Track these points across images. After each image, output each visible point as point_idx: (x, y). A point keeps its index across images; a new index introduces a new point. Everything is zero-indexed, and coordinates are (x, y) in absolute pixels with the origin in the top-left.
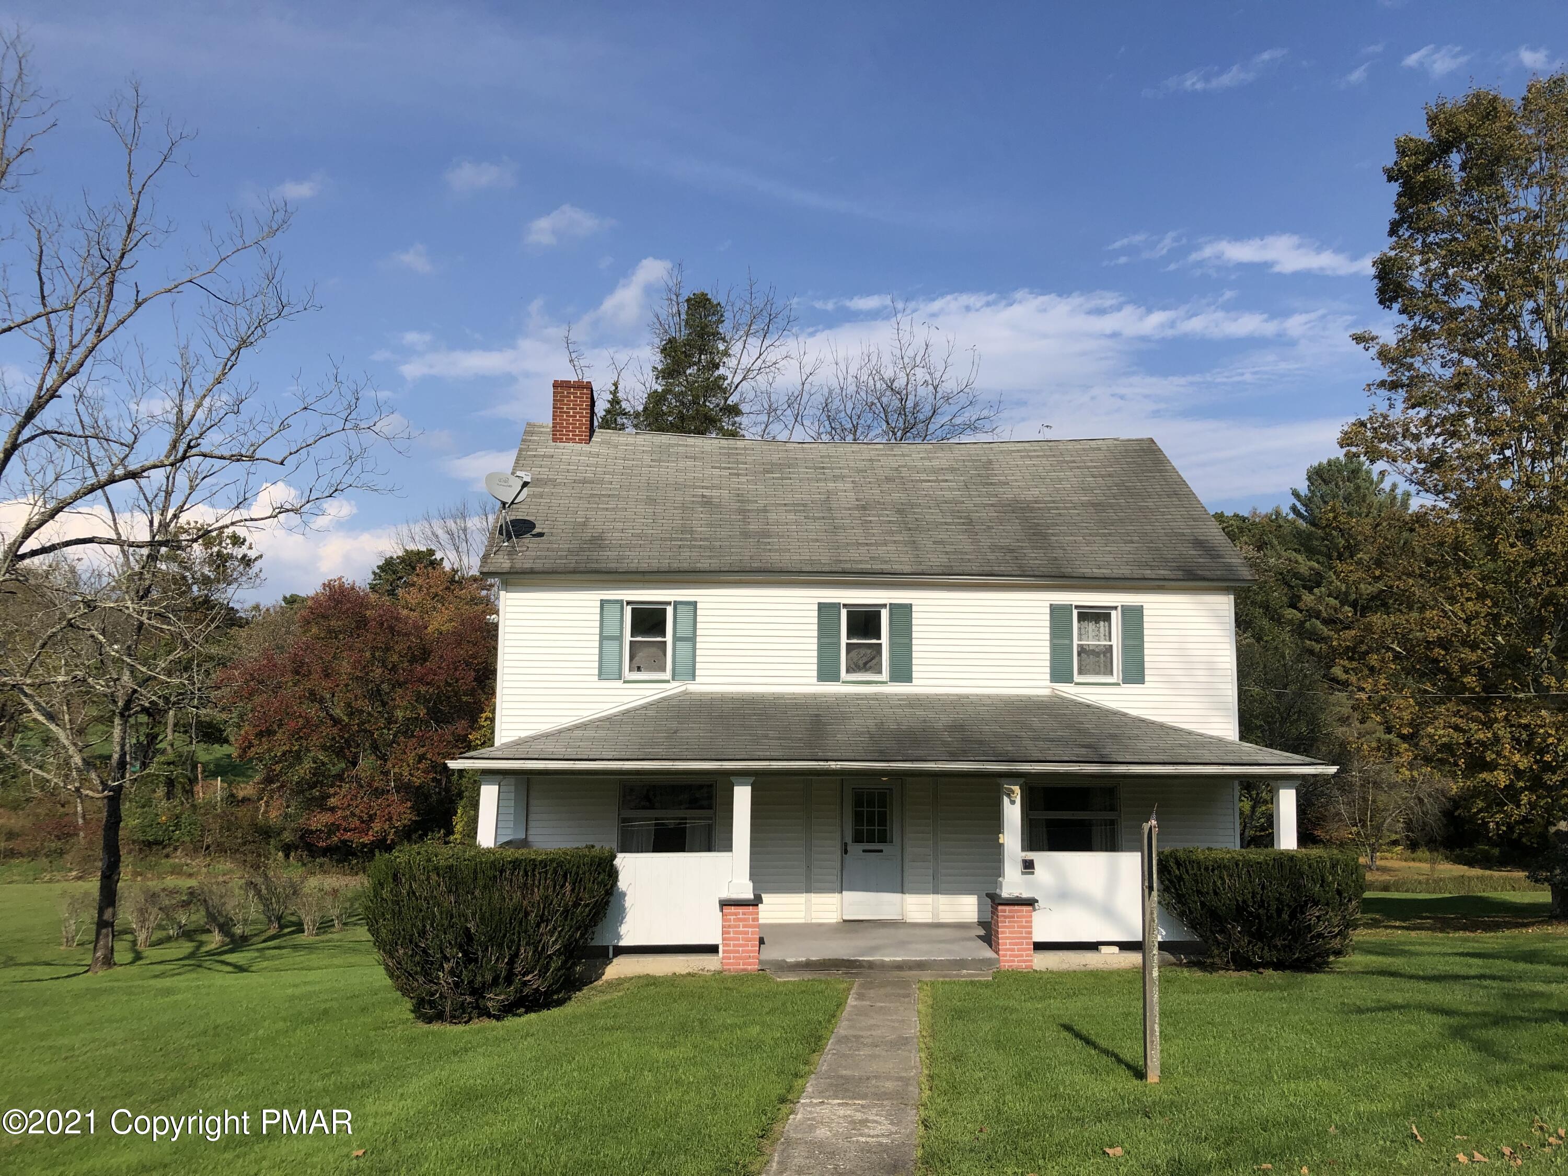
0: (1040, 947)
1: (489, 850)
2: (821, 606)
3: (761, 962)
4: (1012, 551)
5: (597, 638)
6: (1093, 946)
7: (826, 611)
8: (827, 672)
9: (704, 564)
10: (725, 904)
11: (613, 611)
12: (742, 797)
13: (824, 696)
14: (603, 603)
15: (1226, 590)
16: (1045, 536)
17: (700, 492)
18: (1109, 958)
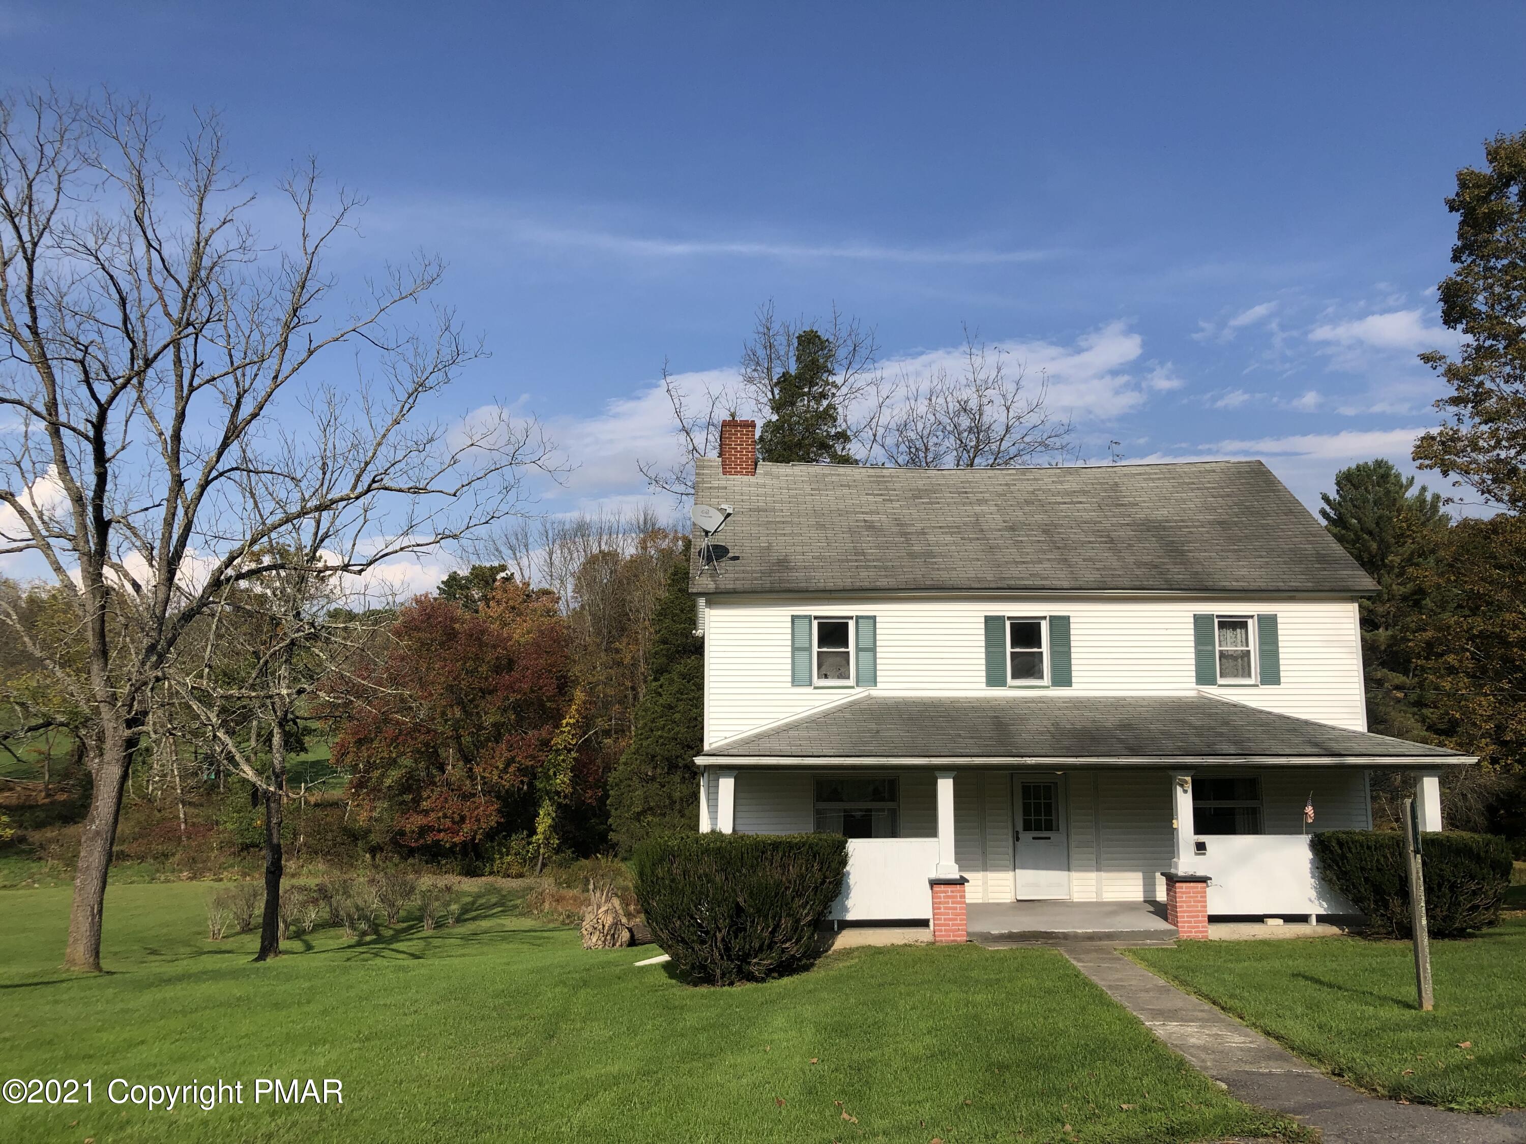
0: (1214, 919)
2: (988, 620)
3: (969, 934)
4: (1156, 567)
5: (790, 649)
6: (1259, 919)
7: (992, 624)
8: (994, 678)
9: (883, 583)
10: (934, 883)
11: (802, 625)
12: (945, 789)
13: (996, 699)
14: (794, 618)
15: (1352, 600)
16: (1182, 553)
17: (861, 517)
18: (1275, 929)
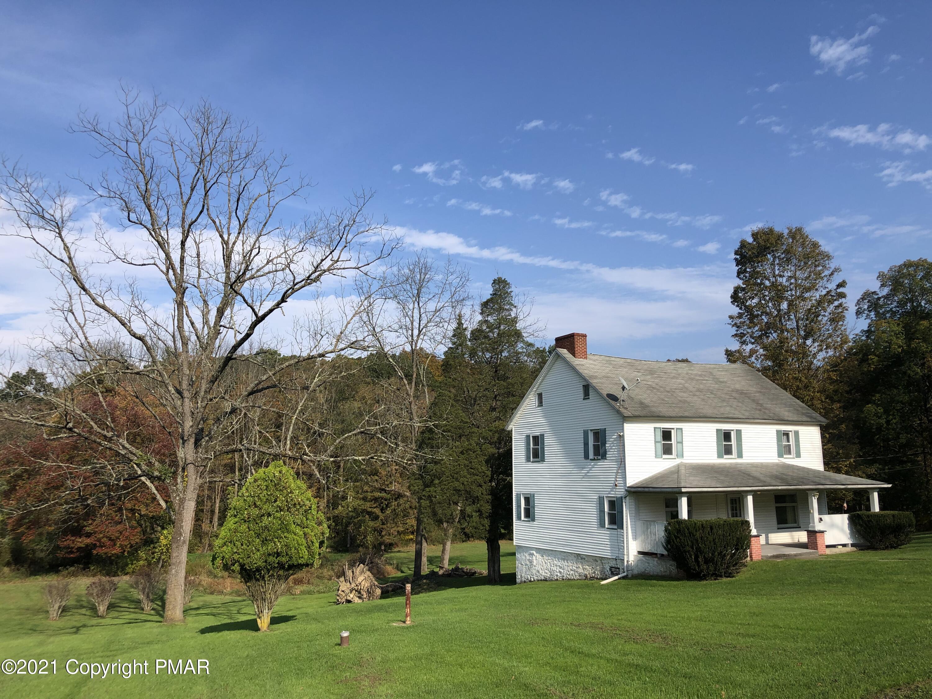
0: (828, 546)
1: (685, 520)
2: (717, 430)
3: (762, 556)
5: (654, 441)
6: (834, 546)
7: (718, 432)
8: (719, 455)
9: (686, 414)
11: (658, 432)
12: (750, 499)
14: (655, 428)
15: (817, 425)
18: (840, 549)
